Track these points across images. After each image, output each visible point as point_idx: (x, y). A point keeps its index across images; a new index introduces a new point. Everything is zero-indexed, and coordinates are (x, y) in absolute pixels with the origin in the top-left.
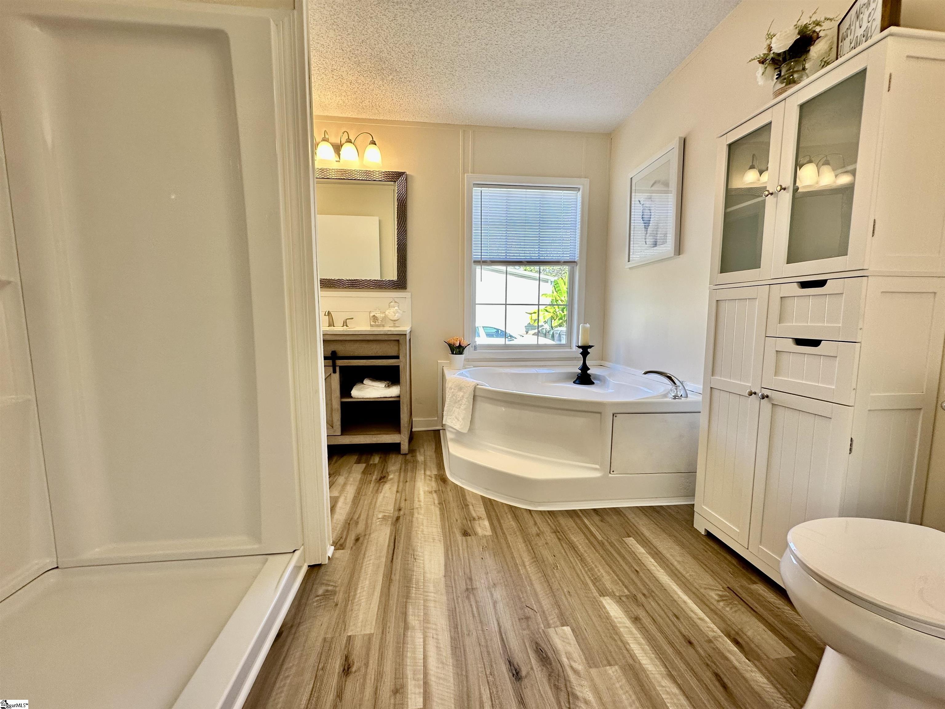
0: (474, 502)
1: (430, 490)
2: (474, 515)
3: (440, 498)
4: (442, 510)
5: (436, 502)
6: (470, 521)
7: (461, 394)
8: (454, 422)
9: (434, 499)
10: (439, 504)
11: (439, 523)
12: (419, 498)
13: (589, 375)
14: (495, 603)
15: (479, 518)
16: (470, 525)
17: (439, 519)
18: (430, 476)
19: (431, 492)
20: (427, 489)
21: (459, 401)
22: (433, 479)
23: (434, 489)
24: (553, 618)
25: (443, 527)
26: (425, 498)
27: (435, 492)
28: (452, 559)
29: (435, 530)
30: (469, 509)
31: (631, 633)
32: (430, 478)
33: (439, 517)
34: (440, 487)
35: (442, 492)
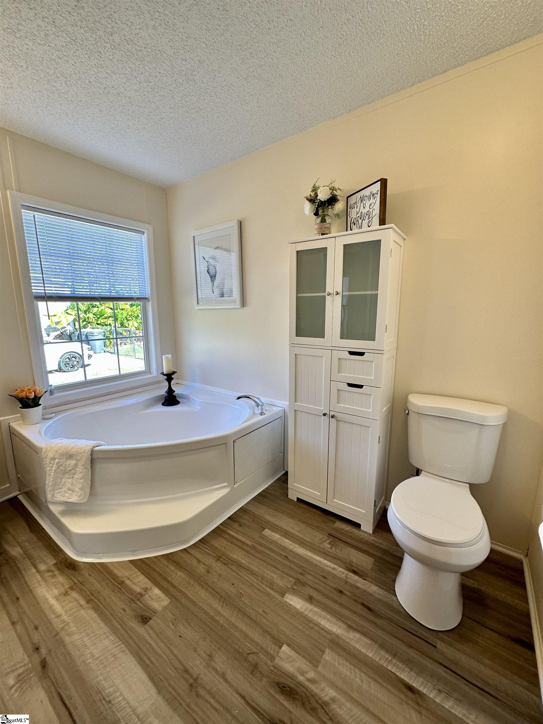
0: (127, 574)
1: (63, 590)
2: (138, 590)
3: (81, 592)
4: (96, 609)
5: (83, 602)
6: (138, 600)
7: (73, 462)
8: (67, 495)
9: (76, 600)
10: (88, 602)
11: (105, 629)
12: (54, 613)
13: (175, 397)
14: (223, 676)
15: (146, 590)
16: (142, 606)
17: (102, 625)
18: (49, 571)
19: (66, 594)
20: (56, 592)
21: (70, 470)
22: (57, 573)
23: (67, 586)
24: (271, 648)
25: (114, 631)
26: (63, 607)
27: (71, 588)
28: (152, 662)
29: (106, 642)
30: (127, 586)
31: (315, 613)
32: (50, 574)
33: (99, 621)
34: (74, 579)
35: (81, 583)
